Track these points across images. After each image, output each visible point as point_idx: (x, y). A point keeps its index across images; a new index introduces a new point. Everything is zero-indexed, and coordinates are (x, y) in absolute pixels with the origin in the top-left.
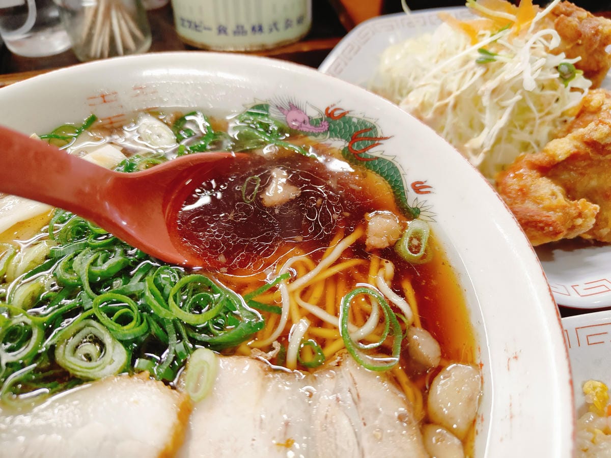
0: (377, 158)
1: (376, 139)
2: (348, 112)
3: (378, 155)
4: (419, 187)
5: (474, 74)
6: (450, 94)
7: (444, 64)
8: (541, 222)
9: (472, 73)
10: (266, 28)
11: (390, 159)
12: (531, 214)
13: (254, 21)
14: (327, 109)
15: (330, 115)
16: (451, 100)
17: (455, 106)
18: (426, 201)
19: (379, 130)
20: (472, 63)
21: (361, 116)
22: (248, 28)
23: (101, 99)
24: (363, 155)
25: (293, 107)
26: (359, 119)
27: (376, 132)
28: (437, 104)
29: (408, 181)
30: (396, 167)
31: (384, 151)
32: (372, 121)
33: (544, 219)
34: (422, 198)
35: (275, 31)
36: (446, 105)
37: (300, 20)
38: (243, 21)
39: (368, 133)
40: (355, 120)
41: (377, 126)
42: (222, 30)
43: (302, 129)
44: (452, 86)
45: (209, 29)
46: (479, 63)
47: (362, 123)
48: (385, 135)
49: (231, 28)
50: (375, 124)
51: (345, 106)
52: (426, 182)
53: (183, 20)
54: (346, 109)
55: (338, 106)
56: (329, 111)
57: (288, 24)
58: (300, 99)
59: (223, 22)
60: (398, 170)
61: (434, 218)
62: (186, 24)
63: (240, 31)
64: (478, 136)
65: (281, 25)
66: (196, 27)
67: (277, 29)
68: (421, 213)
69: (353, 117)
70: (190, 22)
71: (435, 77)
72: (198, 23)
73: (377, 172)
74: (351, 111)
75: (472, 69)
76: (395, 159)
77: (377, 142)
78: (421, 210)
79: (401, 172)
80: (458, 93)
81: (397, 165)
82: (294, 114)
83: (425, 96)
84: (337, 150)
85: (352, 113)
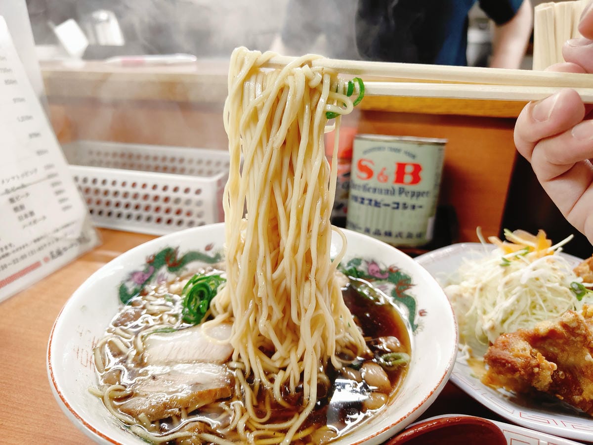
0: (408, 296)
1: (410, 285)
2: (400, 270)
3: (408, 294)
4: (421, 312)
8: (503, 359)
12: (500, 354)
13: (387, 229)
14: (390, 266)
15: (391, 270)
18: (422, 320)
19: (412, 281)
21: (405, 272)
22: (382, 232)
24: (401, 293)
25: (374, 263)
27: (410, 281)
29: (418, 309)
31: (411, 292)
32: (410, 276)
33: (506, 358)
37: (419, 236)
38: (380, 227)
39: (407, 281)
40: (402, 274)
41: (412, 278)
42: (367, 230)
43: (375, 275)
46: (502, 266)
47: (405, 276)
48: (414, 284)
51: (399, 266)
52: (425, 313)
55: (396, 265)
56: (391, 268)
58: (378, 259)
59: (368, 226)
61: (423, 329)
76: (416, 297)
77: (410, 287)
79: (416, 304)
81: (415, 300)
82: (373, 267)
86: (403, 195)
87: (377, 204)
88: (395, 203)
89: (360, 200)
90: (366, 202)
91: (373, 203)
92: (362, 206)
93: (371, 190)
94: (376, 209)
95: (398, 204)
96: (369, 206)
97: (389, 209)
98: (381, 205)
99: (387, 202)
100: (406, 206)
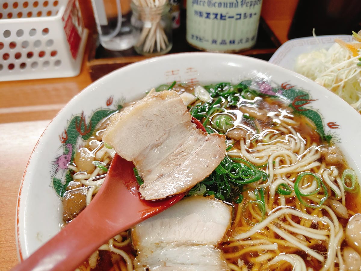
0: (308, 110)
1: (308, 100)
2: (293, 86)
3: (308, 108)
4: (331, 125)
5: (356, 71)
6: (341, 80)
7: (337, 66)
9: (354, 70)
10: (236, 42)
11: (315, 110)
13: (231, 38)
14: (283, 84)
15: (283, 87)
16: (342, 84)
17: (344, 87)
18: (335, 132)
19: (310, 96)
20: (355, 65)
21: (300, 89)
22: (228, 41)
23: (171, 73)
24: (300, 108)
26: (299, 90)
27: (308, 97)
28: (334, 85)
29: (325, 122)
30: (319, 115)
31: (312, 107)
32: (307, 92)
34: (333, 130)
35: (240, 44)
36: (338, 86)
37: (253, 39)
38: (226, 37)
39: (304, 97)
40: (297, 91)
41: (309, 94)
42: (214, 42)
43: (267, 93)
44: (343, 76)
45: (207, 41)
46: (359, 65)
47: (301, 92)
48: (314, 98)
49: (219, 41)
50: (308, 93)
51: (293, 83)
52: (335, 123)
53: (193, 36)
54: (293, 84)
55: (288, 83)
56: (284, 85)
57: (247, 40)
59: (215, 37)
60: (320, 117)
61: (340, 141)
62: (195, 38)
63: (223, 42)
64: (355, 103)
65: (244, 41)
66: (200, 39)
67: (242, 43)
68: (332, 138)
69: (296, 89)
70: (197, 37)
71: (332, 72)
72: (202, 38)
73: (308, 117)
74: (295, 86)
75: (355, 68)
76: (319, 111)
77: (308, 102)
78: (332, 136)
79: (322, 117)
80: (346, 80)
81: (319, 114)
83: (325, 81)
84: (286, 104)
85: (296, 87)
86: (244, 6)
87: (222, 17)
88: (237, 15)
89: (205, 15)
90: (212, 16)
91: (219, 17)
92: (207, 20)
93: (217, 5)
94: (222, 21)
95: (240, 15)
96: (215, 20)
97: (233, 20)
98: (227, 18)
99: (231, 14)
100: (246, 15)
